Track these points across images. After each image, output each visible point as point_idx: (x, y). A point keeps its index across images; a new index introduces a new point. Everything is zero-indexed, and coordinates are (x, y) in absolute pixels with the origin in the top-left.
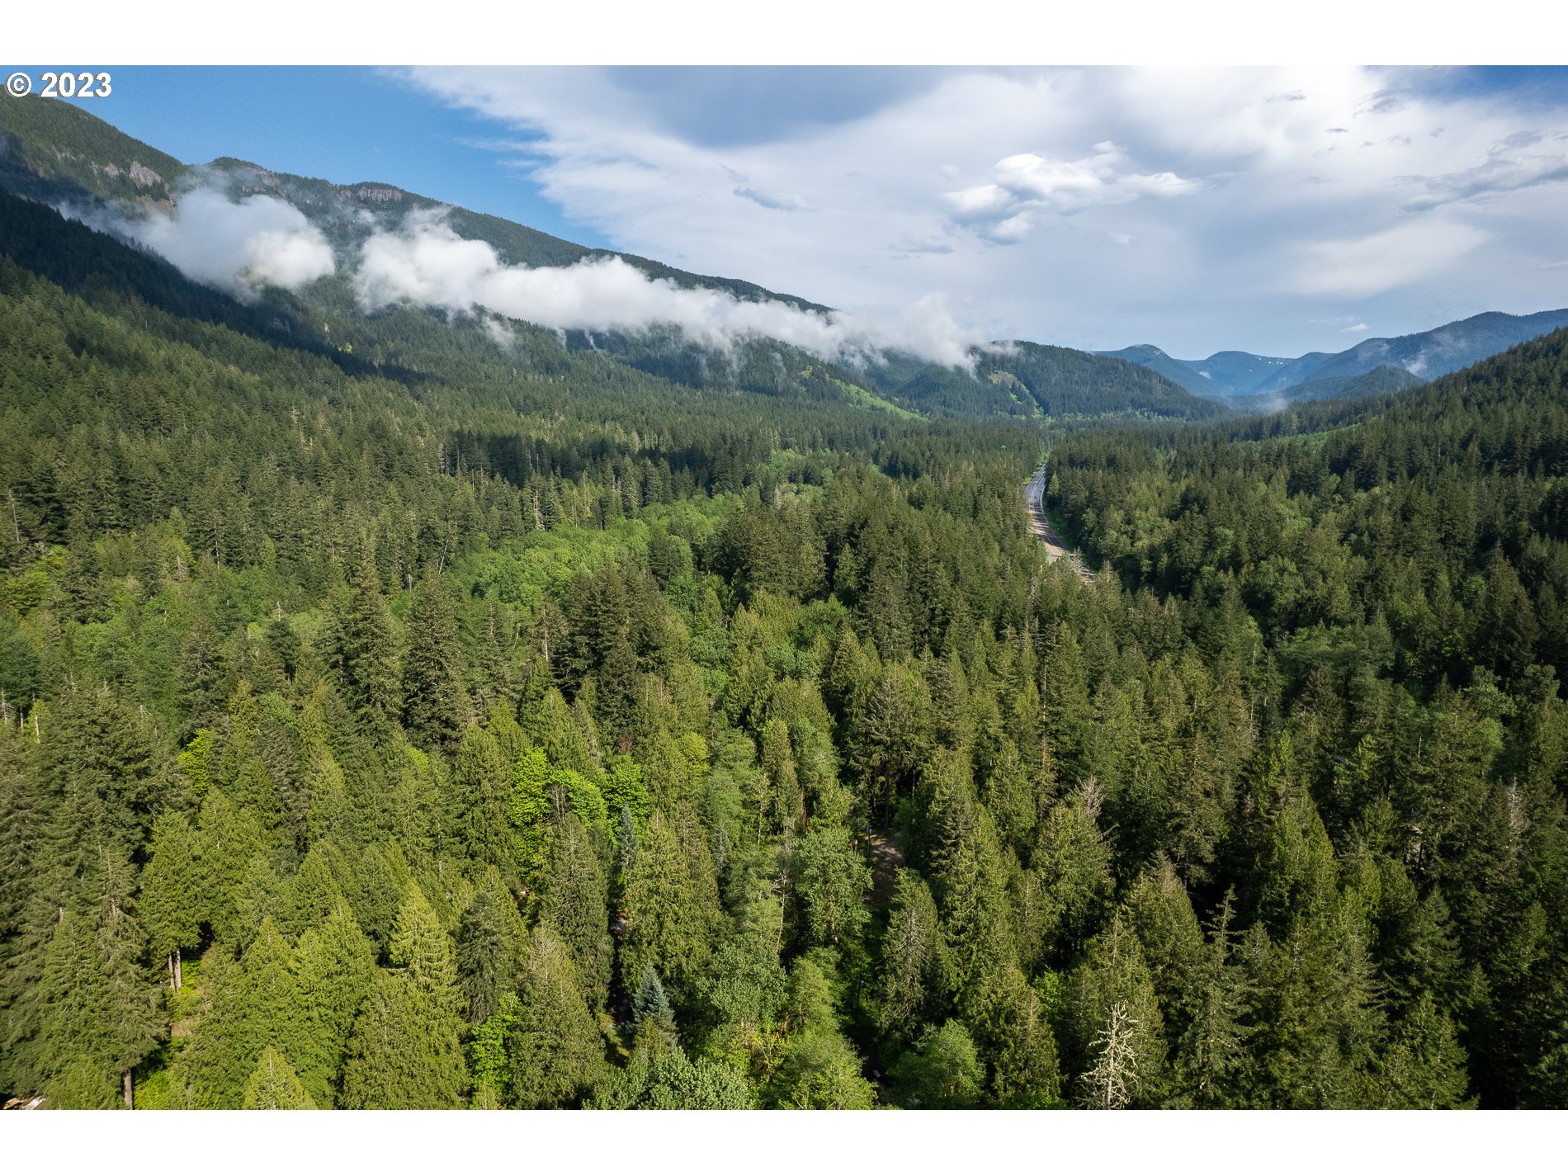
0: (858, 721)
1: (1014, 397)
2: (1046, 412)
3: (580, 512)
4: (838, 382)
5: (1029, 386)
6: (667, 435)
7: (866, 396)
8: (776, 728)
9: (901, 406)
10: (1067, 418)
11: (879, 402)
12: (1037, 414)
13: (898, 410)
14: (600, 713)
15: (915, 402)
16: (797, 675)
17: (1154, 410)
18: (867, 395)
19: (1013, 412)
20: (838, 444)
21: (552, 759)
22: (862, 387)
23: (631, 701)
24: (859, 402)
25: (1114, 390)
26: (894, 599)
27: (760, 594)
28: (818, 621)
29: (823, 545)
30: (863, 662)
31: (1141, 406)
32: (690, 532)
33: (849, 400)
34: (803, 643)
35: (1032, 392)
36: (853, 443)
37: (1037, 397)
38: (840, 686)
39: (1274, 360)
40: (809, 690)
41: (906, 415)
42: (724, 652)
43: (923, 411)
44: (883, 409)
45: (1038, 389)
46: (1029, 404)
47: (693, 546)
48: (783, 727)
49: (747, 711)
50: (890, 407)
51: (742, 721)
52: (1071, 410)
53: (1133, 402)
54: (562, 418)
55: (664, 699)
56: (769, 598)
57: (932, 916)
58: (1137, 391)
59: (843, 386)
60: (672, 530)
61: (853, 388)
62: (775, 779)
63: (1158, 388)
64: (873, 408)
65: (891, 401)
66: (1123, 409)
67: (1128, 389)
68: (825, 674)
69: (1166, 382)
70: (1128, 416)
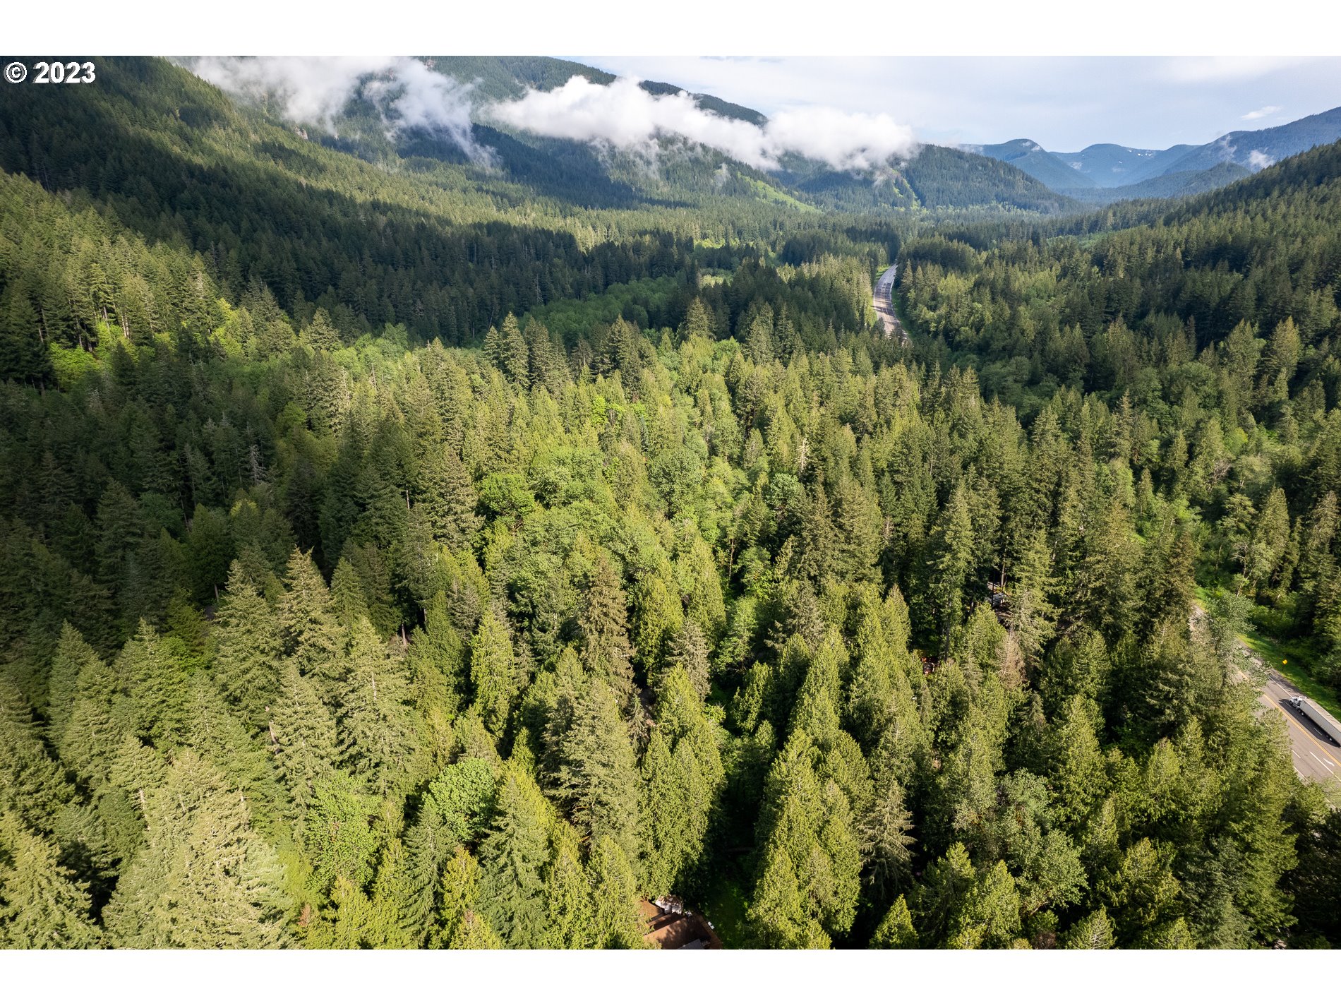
0: (741, 391)
1: (896, 191)
2: (923, 204)
3: (563, 289)
4: (748, 179)
5: (911, 182)
6: (614, 229)
7: (771, 191)
8: (703, 393)
9: (799, 199)
10: (940, 210)
11: (781, 196)
12: (915, 206)
13: (797, 203)
14: (625, 385)
15: (811, 196)
16: (713, 371)
17: (1014, 204)
18: (772, 189)
19: (894, 204)
20: (745, 235)
21: (608, 401)
22: (768, 183)
23: (638, 379)
24: (765, 196)
25: (982, 186)
26: (763, 338)
27: (693, 336)
28: (723, 350)
29: (728, 310)
30: (746, 369)
31: (1004, 200)
32: (646, 304)
33: (756, 194)
34: (715, 358)
35: (912, 187)
36: (757, 233)
37: (916, 191)
38: (734, 380)
39: (1143, 152)
40: (719, 378)
41: (803, 208)
42: (676, 364)
43: (818, 203)
44: (784, 203)
45: (918, 184)
46: (909, 197)
47: (648, 312)
48: (707, 392)
49: (689, 387)
50: (790, 200)
51: (688, 390)
52: (944, 203)
53: (997, 197)
54: (534, 215)
55: (652, 380)
56: (698, 339)
57: (761, 441)
58: (1002, 186)
59: (752, 182)
60: (635, 301)
61: (760, 184)
62: (702, 413)
63: (1020, 183)
64: (776, 202)
65: (792, 195)
66: (988, 202)
67: (994, 184)
68: (727, 375)
69: (1028, 179)
70: (991, 209)
